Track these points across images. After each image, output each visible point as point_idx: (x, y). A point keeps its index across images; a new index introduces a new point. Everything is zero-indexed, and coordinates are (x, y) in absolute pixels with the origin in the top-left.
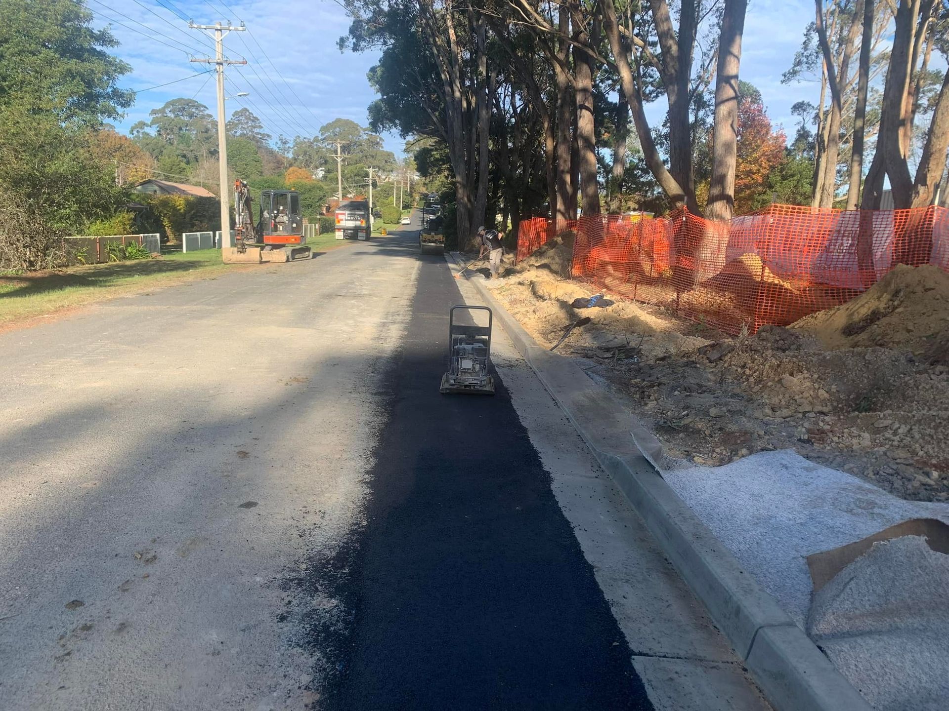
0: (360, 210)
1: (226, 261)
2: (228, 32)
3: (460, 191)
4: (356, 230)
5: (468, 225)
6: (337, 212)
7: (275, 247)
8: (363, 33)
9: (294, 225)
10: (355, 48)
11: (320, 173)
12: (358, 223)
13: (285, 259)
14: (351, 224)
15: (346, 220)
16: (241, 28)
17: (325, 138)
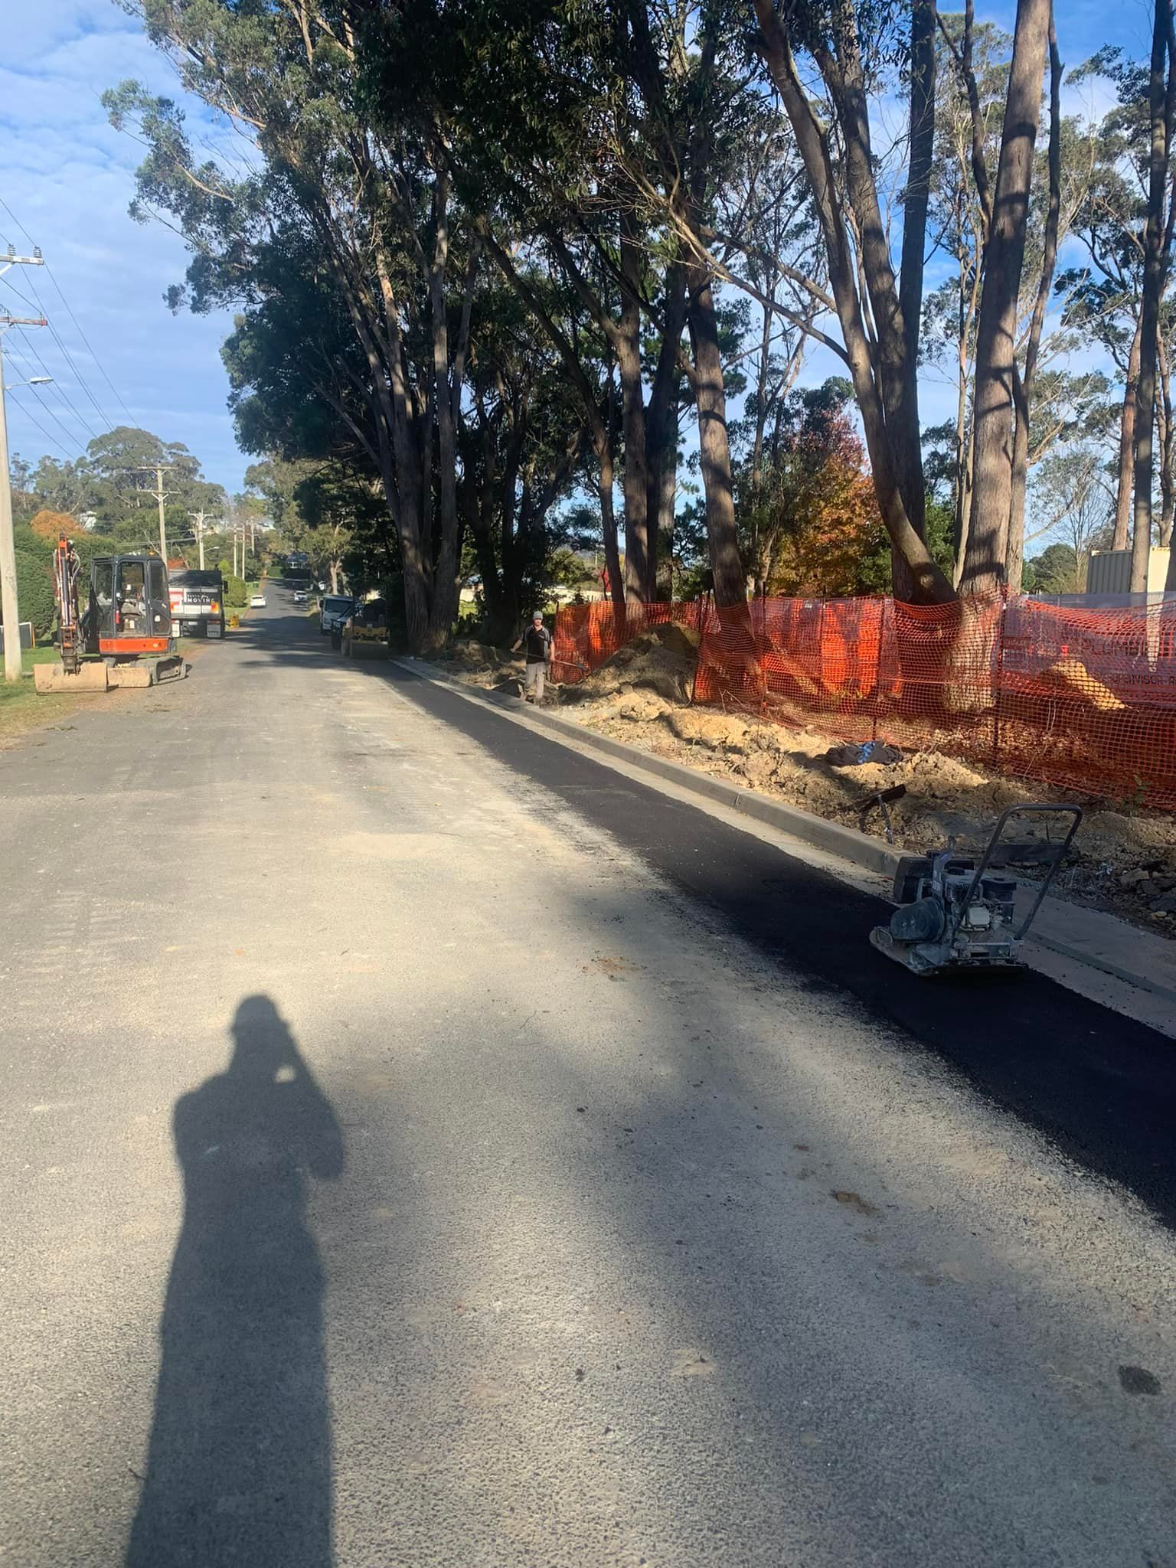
0: (210, 585)
1: (43, 690)
2: (10, 265)
3: (411, 553)
4: (203, 620)
5: (424, 611)
6: (171, 589)
7: (122, 659)
8: (213, 280)
9: (158, 619)
10: (195, 308)
11: (90, 522)
12: (206, 609)
13: (146, 681)
14: (194, 610)
15: (184, 603)
16: (35, 260)
17: (97, 461)
